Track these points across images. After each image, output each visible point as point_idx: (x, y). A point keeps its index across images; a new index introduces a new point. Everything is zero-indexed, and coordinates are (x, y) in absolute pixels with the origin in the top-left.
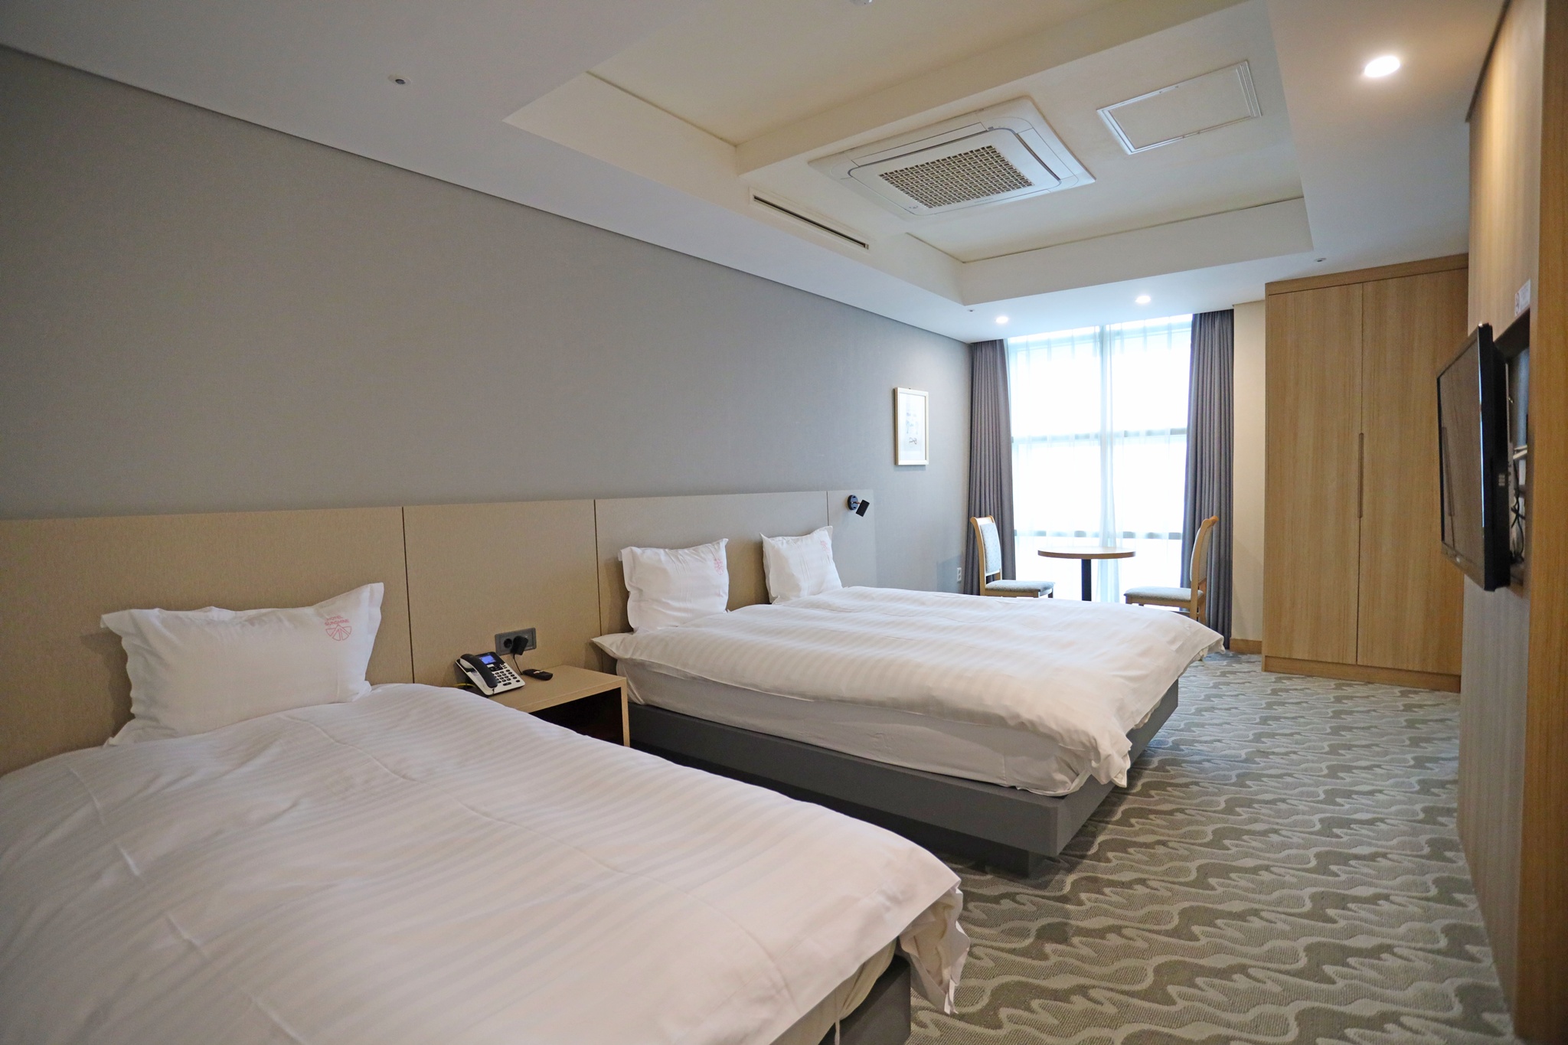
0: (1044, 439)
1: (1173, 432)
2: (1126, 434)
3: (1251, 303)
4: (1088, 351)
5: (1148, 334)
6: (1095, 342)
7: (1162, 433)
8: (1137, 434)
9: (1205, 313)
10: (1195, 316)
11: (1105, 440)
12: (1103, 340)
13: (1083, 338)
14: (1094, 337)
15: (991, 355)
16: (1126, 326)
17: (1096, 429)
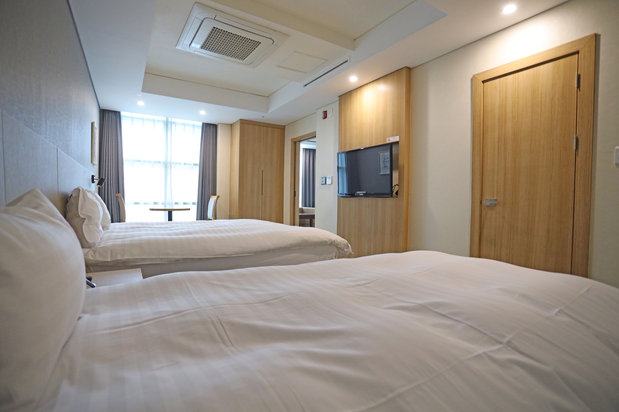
0: (139, 161)
1: (195, 165)
2: (176, 163)
3: (225, 124)
4: (161, 127)
5: (185, 126)
6: (164, 124)
7: (190, 164)
8: (180, 164)
9: (207, 123)
10: (203, 124)
11: (167, 165)
12: (167, 124)
13: (159, 121)
14: (163, 122)
15: (114, 117)
16: (178, 121)
17: (163, 159)
